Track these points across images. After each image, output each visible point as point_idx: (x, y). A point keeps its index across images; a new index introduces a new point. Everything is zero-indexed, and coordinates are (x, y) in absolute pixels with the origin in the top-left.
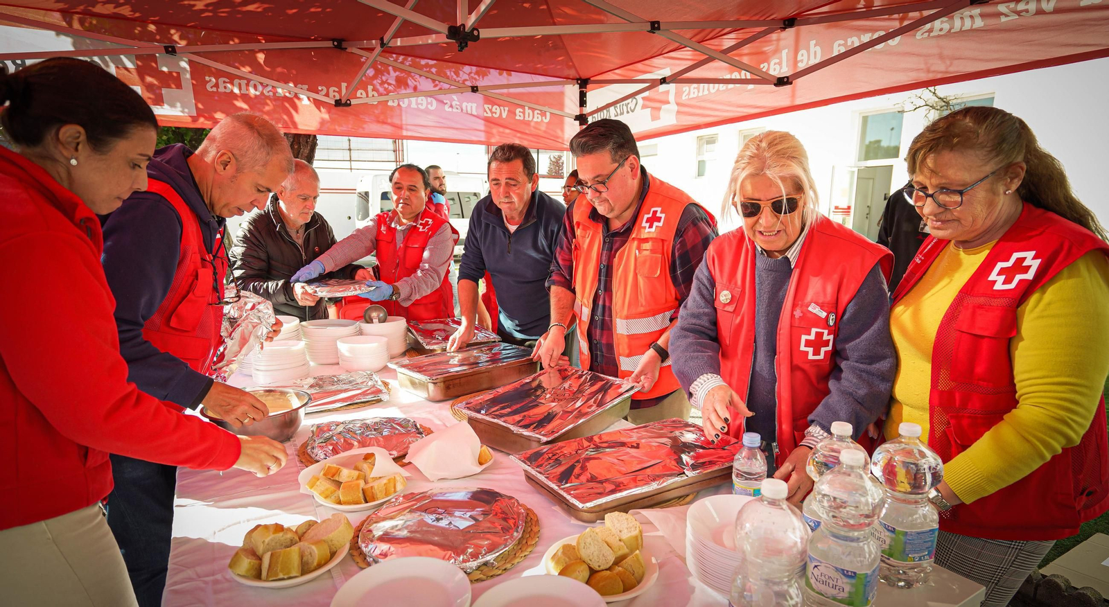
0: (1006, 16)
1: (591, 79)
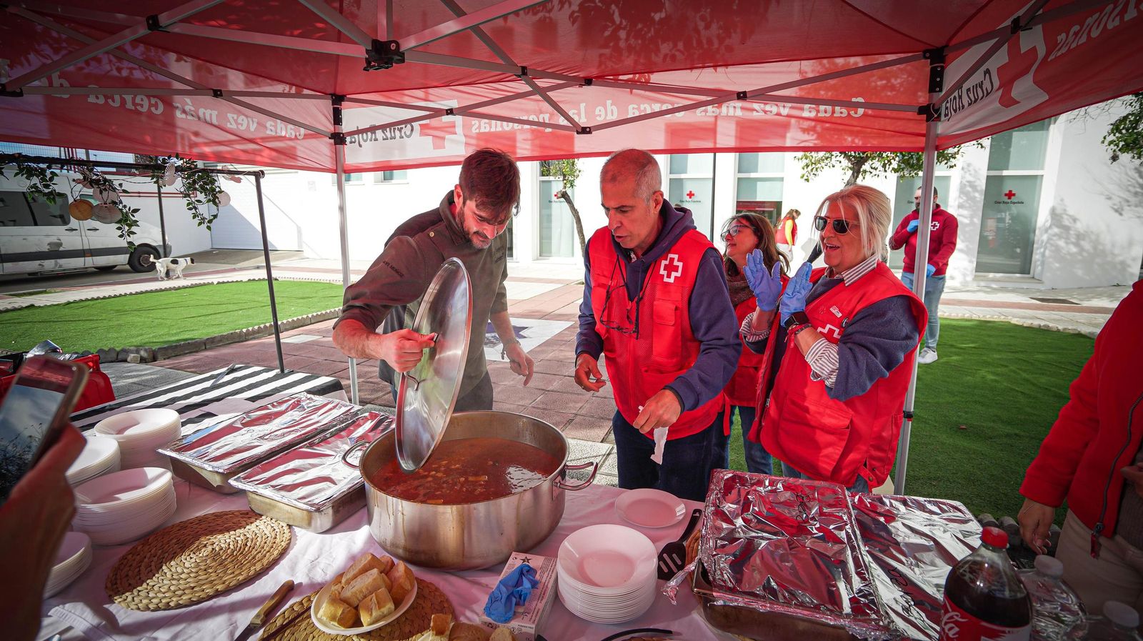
0: (757, 111)
1: (348, 96)
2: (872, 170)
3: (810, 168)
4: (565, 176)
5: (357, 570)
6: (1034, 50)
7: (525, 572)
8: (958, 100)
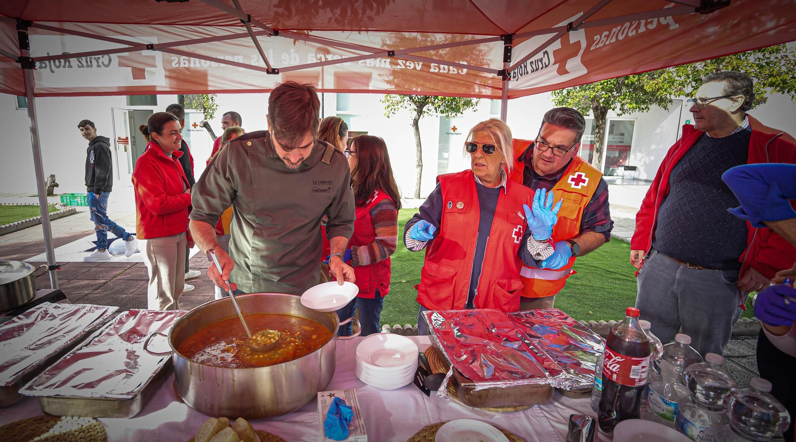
0: (401, 66)
1: (34, 22)
2: (428, 111)
3: (390, 109)
4: (205, 109)
5: (210, 433)
6: (578, 43)
7: (338, 403)
8: (523, 68)
